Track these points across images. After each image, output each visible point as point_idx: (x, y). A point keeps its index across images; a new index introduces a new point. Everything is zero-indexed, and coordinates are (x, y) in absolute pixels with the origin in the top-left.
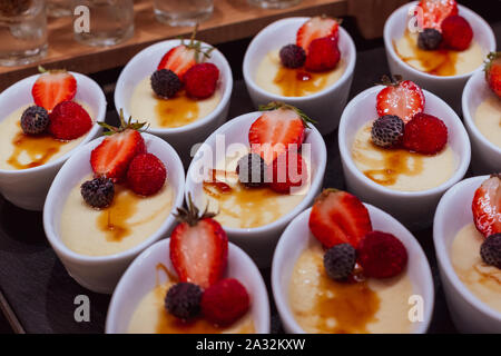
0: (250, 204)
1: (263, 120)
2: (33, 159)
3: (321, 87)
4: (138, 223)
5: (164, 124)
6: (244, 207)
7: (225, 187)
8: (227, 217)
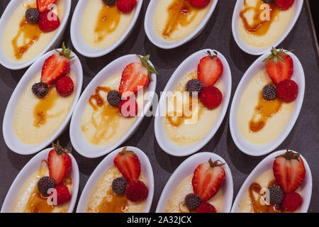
0: (107, 117)
1: (133, 66)
2: (24, 43)
3: (189, 23)
4: (52, 116)
5: (97, 30)
6: (103, 119)
7: (100, 102)
8: (91, 125)
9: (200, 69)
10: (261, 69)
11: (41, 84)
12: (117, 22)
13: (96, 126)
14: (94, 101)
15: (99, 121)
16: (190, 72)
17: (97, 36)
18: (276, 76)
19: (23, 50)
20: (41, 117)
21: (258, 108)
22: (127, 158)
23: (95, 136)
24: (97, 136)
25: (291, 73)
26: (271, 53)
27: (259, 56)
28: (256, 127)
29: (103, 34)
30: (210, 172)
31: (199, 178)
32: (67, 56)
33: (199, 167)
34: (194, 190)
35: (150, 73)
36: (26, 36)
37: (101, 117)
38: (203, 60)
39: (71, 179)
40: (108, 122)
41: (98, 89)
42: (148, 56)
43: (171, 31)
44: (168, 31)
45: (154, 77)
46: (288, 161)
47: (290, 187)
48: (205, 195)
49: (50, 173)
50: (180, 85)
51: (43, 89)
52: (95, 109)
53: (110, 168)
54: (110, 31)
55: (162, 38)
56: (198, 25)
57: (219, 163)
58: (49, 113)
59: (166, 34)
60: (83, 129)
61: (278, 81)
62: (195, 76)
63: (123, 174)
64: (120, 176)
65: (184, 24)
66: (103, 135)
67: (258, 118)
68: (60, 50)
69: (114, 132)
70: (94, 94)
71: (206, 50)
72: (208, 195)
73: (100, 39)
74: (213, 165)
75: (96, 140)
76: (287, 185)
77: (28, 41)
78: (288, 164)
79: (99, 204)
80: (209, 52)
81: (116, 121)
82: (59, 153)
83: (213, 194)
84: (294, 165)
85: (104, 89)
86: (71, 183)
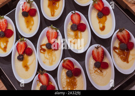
0: (50, 54)
1: (49, 31)
2: (4, 45)
3: (58, 7)
4: (30, 65)
5: (28, 27)
6: (49, 55)
7: (44, 50)
8: (46, 60)
9: (72, 20)
10: (93, 9)
11: (20, 55)
12: (33, 21)
13: (48, 59)
14: (42, 51)
15: (48, 57)
16: (69, 23)
17: (29, 29)
18: (99, 8)
19: (5, 48)
20: (26, 67)
21: (99, 22)
22: (67, 62)
23: (50, 62)
24: (51, 62)
25: (103, 5)
26: (93, 1)
27: (90, 5)
28: (103, 29)
29: (30, 27)
30: (98, 51)
31: (95, 56)
32: (23, 41)
33: (93, 51)
34: (95, 61)
35: (56, 30)
36: (3, 43)
37: (48, 55)
38: (72, 16)
39: (51, 82)
40: (51, 55)
41: (41, 46)
42: (52, 25)
43: (54, 13)
44: (53, 14)
45: (58, 31)
46: (121, 32)
47: (126, 41)
48: (100, 60)
49: (42, 84)
50: (69, 29)
51: (21, 57)
52: (44, 53)
53: (62, 70)
54: (33, 25)
55: (52, 17)
56: (62, 6)
57: (99, 46)
58: (28, 64)
59: (53, 15)
60: (44, 62)
61: (101, 10)
62: (72, 23)
63: (68, 69)
64: (67, 70)
65: (57, 8)
66: (52, 61)
67: (101, 25)
68: (20, 40)
69: (56, 58)
70: (40, 49)
71: (71, 12)
72: (101, 59)
73: (31, 29)
74: (97, 48)
75: (51, 64)
76: (125, 41)
77: (5, 44)
78: (122, 33)
79: (65, 84)
80: (72, 12)
81: (54, 53)
82: (42, 74)
83: (103, 58)
84: (124, 32)
85: (43, 45)
86: (51, 83)
